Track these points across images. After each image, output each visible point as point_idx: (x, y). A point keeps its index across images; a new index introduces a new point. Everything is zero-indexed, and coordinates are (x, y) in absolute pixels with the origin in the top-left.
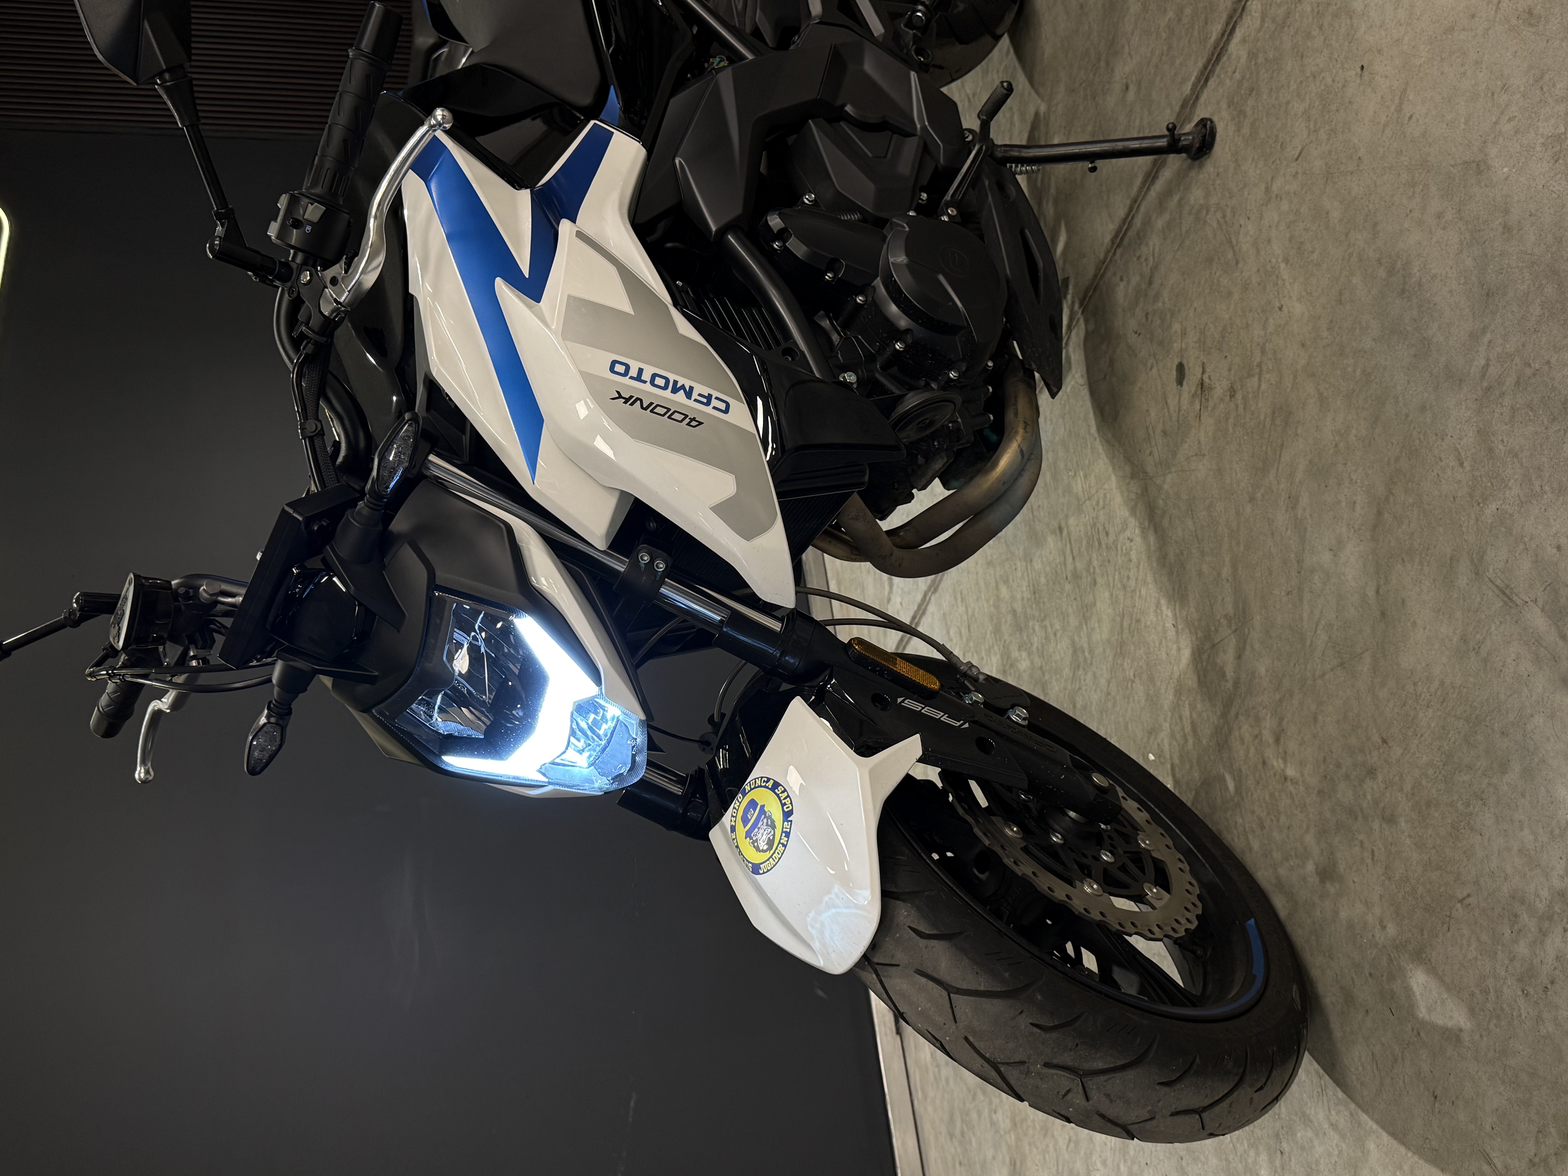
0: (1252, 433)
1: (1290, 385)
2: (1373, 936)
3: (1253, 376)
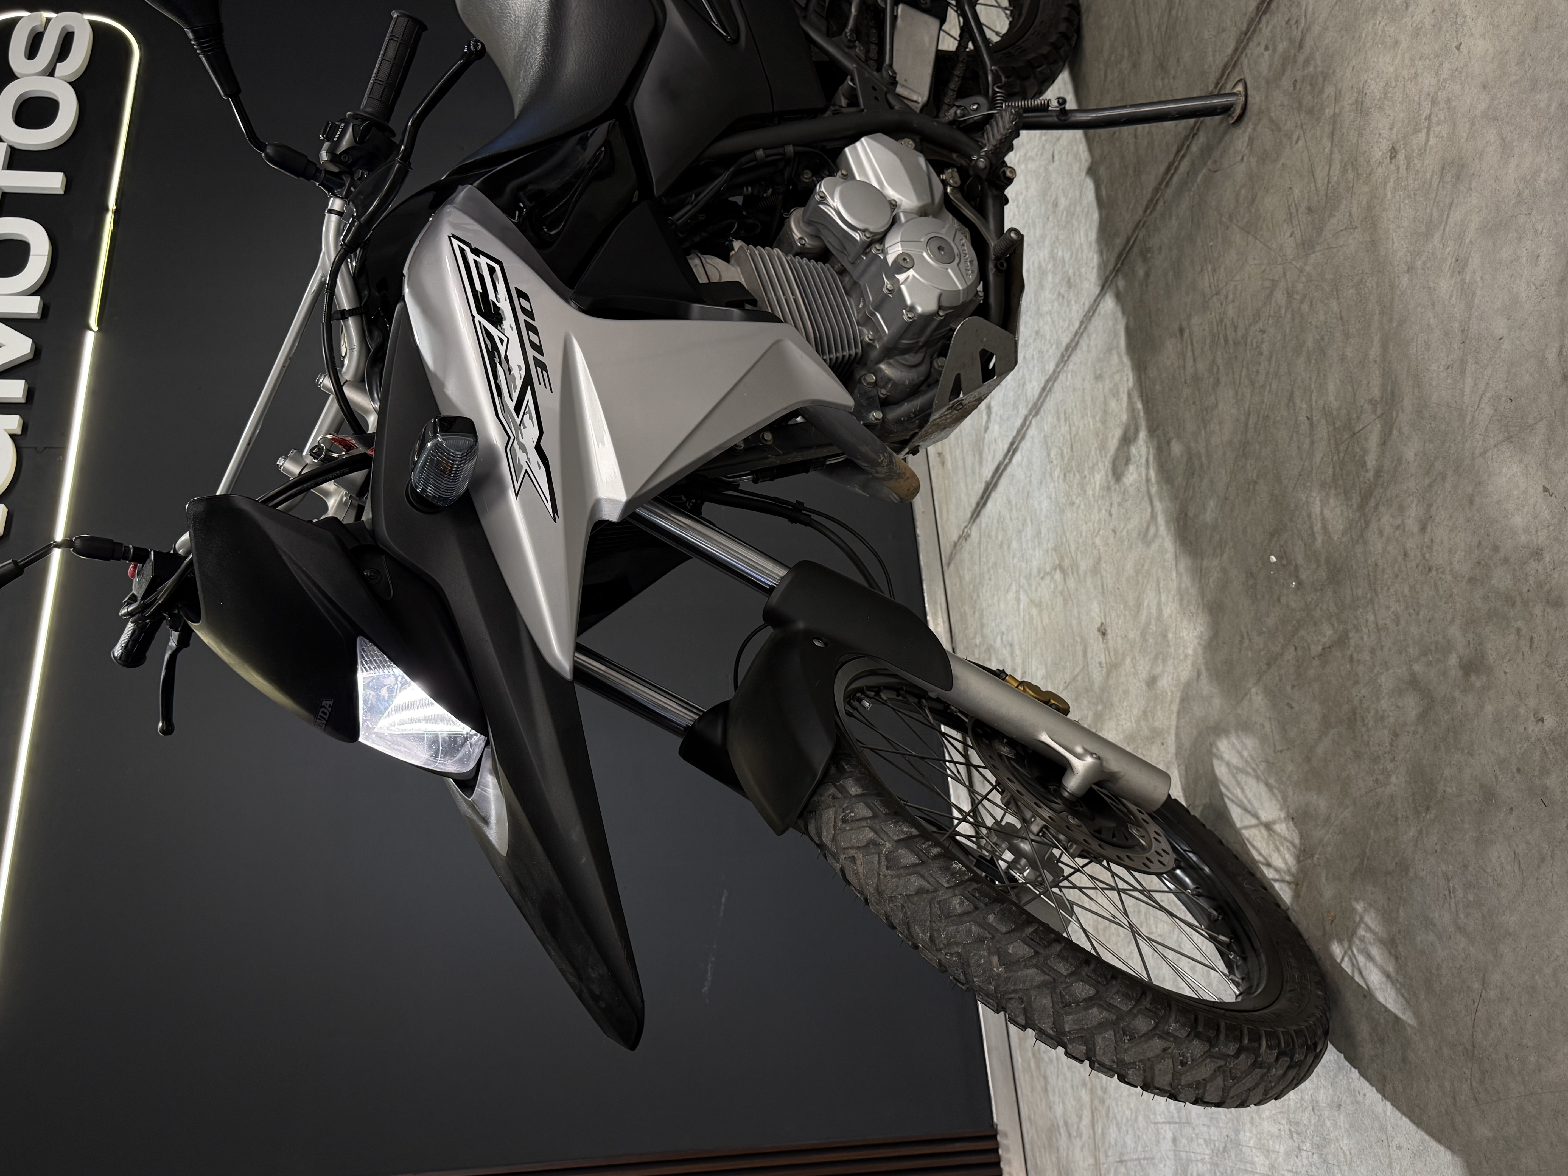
0: (1415, 195)
1: (1465, 135)
2: (1525, 729)
3: (1420, 131)
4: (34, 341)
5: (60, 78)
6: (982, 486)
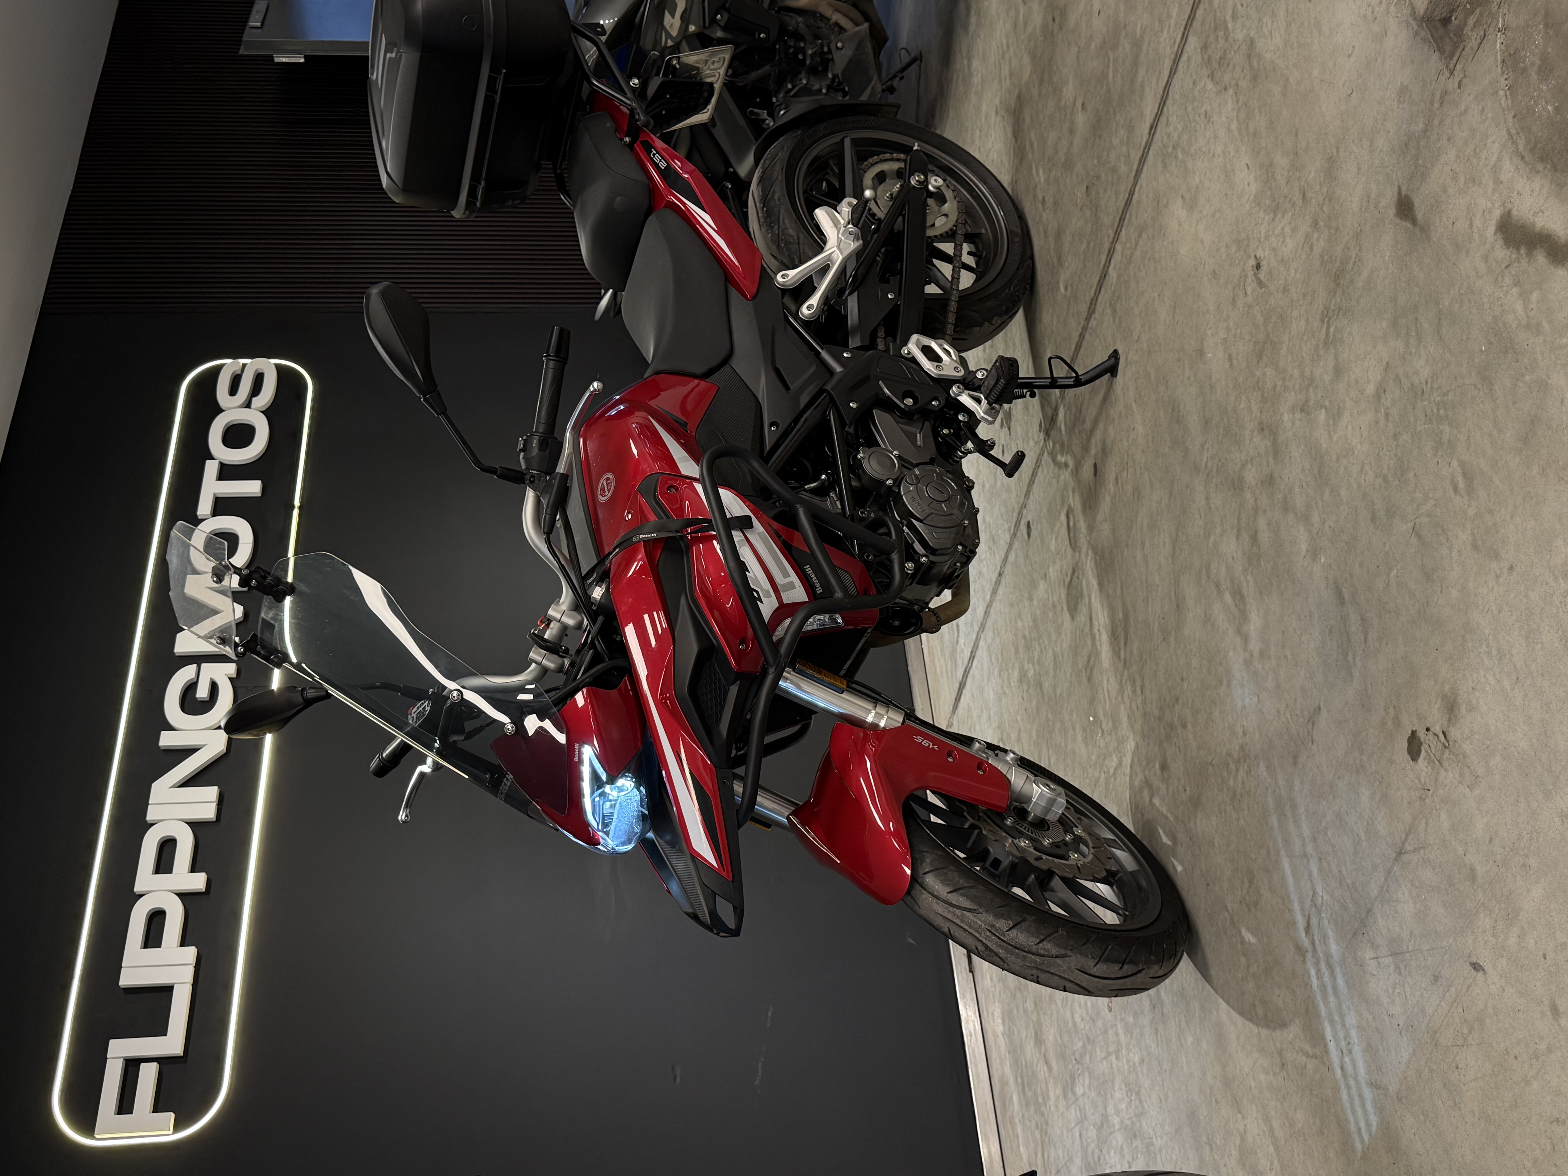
0: (1125, 504)
1: (1139, 475)
3: (1125, 470)
5: (254, 409)
6: (958, 685)
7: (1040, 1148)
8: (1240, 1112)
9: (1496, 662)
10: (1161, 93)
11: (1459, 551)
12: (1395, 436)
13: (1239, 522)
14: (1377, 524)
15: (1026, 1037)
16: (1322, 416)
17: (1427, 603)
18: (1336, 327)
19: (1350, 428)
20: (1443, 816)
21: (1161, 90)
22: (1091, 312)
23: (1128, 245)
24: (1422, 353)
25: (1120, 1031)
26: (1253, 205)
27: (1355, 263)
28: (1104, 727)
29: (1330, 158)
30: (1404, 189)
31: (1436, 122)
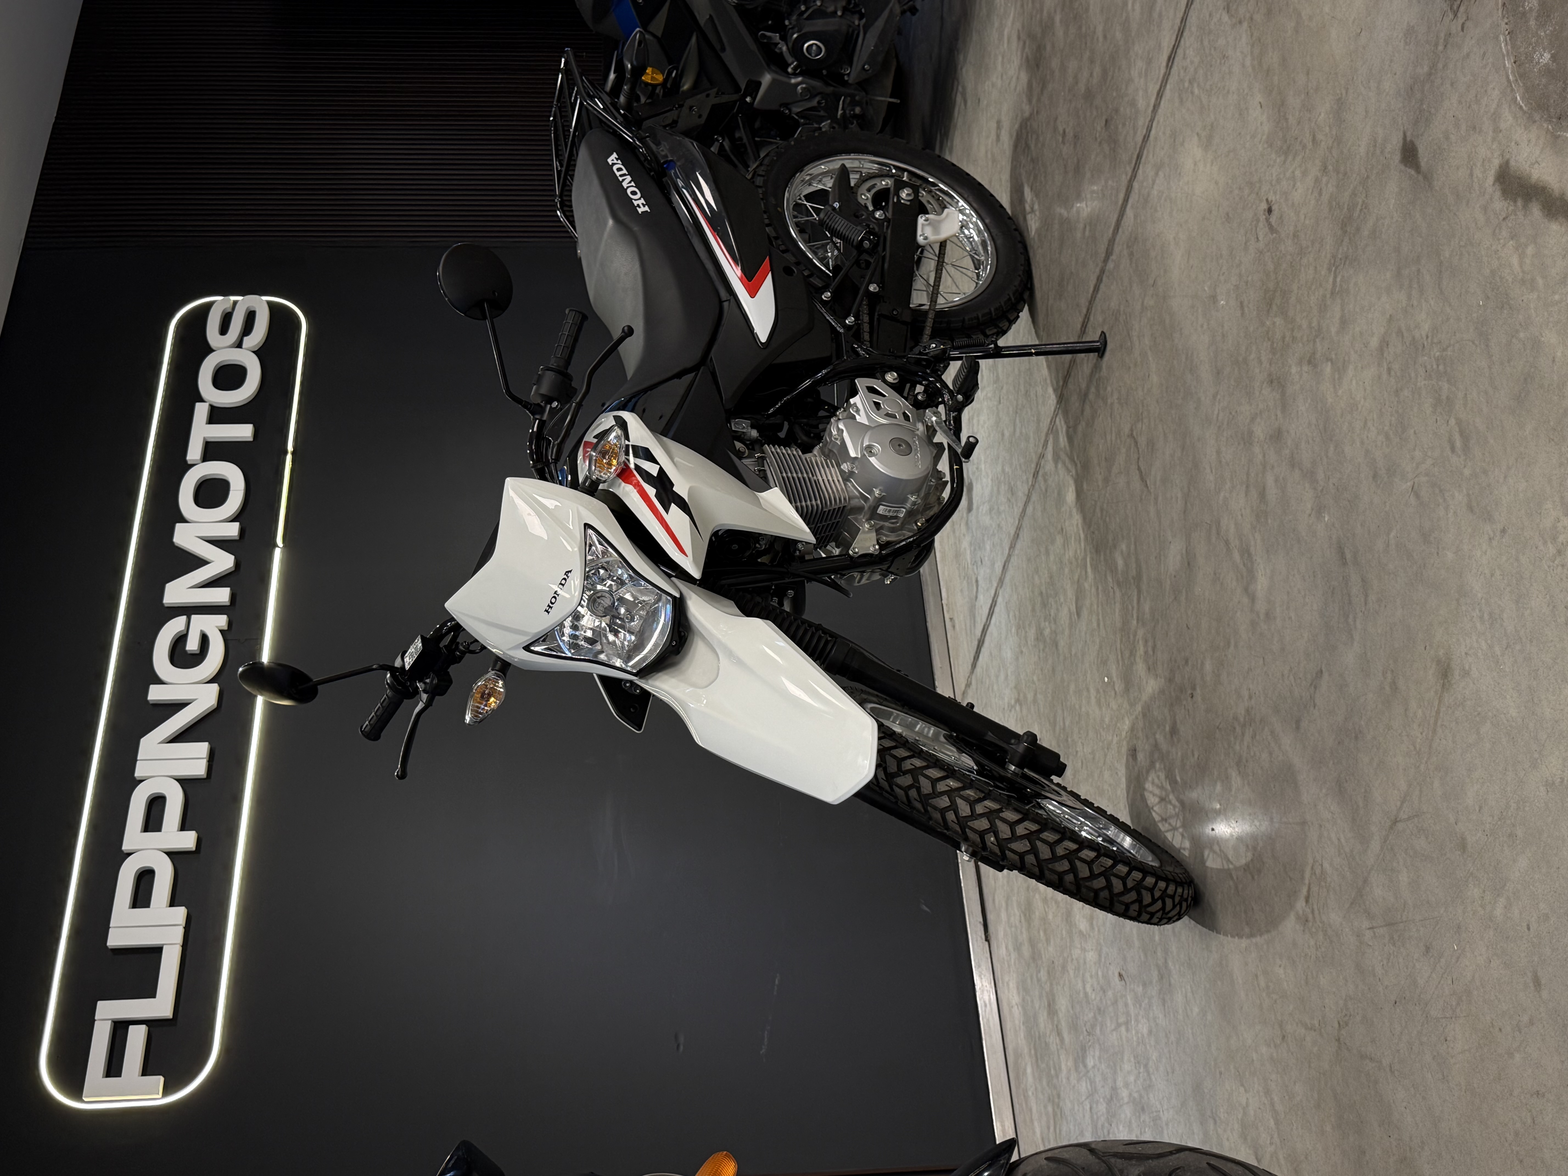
4: (235, 558)
5: (246, 349)
6: (976, 643)
7: (1052, 1122)
8: (1242, 1085)
9: (1488, 626)
10: (1179, 24)
11: (1455, 512)
12: (1397, 392)
13: (1248, 478)
14: (1379, 482)
15: (1040, 1008)
16: (1328, 369)
17: (1425, 565)
18: (1343, 277)
19: (1354, 382)
20: (1436, 783)
21: (1178, 21)
22: (1109, 253)
23: (1145, 184)
24: (1424, 305)
25: (1129, 1001)
26: (1266, 146)
27: (1361, 210)
28: (1117, 689)
29: (1340, 99)
30: (1409, 134)
31: (1440, 66)
